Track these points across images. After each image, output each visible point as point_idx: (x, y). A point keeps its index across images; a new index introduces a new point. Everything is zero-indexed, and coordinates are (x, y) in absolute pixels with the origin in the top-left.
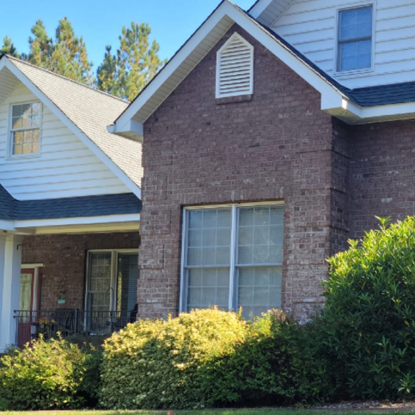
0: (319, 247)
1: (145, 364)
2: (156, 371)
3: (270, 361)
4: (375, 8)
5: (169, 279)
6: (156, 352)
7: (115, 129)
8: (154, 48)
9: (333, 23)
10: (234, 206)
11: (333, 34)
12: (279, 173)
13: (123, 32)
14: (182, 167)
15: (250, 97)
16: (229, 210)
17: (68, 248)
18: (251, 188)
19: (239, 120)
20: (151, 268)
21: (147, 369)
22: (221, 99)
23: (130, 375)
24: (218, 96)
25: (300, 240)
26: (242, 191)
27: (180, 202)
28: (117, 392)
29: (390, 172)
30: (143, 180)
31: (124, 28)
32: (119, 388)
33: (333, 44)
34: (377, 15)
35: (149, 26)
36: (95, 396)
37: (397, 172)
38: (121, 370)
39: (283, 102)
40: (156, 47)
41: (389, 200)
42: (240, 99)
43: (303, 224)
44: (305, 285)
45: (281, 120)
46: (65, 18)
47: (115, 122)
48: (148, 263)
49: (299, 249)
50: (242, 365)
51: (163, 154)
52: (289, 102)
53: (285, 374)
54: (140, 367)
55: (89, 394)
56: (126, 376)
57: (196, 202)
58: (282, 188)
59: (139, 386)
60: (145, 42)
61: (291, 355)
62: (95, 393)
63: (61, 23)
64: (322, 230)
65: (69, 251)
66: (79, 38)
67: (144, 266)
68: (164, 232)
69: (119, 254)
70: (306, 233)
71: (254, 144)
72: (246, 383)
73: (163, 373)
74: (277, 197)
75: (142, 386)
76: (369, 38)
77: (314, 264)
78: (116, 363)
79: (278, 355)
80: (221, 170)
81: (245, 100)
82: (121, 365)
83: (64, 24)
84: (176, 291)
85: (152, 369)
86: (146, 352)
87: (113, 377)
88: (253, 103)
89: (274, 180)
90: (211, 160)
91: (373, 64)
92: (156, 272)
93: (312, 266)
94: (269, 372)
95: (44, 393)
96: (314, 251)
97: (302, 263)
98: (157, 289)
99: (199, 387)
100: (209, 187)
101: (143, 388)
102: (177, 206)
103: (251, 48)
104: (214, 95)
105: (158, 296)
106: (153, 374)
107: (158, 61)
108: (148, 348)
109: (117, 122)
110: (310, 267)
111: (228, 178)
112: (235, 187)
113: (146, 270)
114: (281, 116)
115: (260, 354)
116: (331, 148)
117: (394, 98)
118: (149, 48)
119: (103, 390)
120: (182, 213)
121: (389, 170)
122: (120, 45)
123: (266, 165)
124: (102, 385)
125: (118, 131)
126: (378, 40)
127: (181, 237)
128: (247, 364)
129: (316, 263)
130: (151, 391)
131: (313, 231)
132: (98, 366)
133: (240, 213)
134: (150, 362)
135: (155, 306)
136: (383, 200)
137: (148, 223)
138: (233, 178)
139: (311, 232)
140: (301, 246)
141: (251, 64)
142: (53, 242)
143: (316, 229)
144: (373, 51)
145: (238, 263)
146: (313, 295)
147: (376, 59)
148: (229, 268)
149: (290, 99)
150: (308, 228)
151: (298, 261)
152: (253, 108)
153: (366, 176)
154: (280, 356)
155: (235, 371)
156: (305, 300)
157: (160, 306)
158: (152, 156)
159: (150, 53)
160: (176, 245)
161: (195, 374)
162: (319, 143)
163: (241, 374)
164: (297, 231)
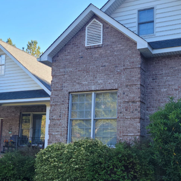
0: (135, 110)
1: (57, 165)
2: (63, 169)
3: (124, 166)
4: (155, 9)
5: (63, 124)
6: (62, 159)
7: (40, 60)
8: (38, 48)
9: (136, 16)
10: (93, 93)
11: (136, 20)
12: (115, 78)
13: (28, 43)
14: (69, 76)
15: (101, 45)
16: (91, 94)
17: (13, 112)
18: (102, 84)
19: (96, 55)
20: (55, 120)
21: (58, 167)
22: (88, 46)
23: (49, 170)
24: (86, 45)
25: (126, 107)
26: (98, 86)
27: (69, 91)
28: (43, 178)
29: (165, 78)
30: (52, 81)
31: (29, 42)
32: (44, 177)
33: (136, 24)
34: (156, 12)
35: (37, 41)
36: (32, 179)
37: (169, 78)
38: (45, 168)
39: (117, 47)
40: (39, 48)
41: (165, 90)
42: (97, 46)
43: (127, 100)
44: (128, 128)
45: (116, 55)
46: (10, 38)
47: (40, 57)
48: (54, 117)
49: (125, 111)
50: (108, 167)
51: (61, 70)
52: (120, 47)
53: (132, 173)
54: (54, 166)
55: (29, 179)
56: (48, 171)
57: (76, 91)
58: (117, 84)
59: (54, 176)
60: (35, 46)
61: (135, 163)
62: (32, 178)
63: (8, 39)
64: (136, 103)
65: (14, 113)
66: (14, 44)
67: (52, 118)
68: (61, 104)
69: (33, 114)
70: (128, 104)
71: (103, 65)
72: (111, 177)
73: (67, 170)
74: (114, 88)
75: (56, 175)
76: (153, 22)
77: (133, 118)
78: (43, 164)
79: (128, 163)
80: (88, 77)
81: (98, 47)
82: (45, 165)
83: (9, 40)
84: (66, 129)
85: (61, 168)
86: (57, 159)
87: (41, 171)
88: (102, 48)
89: (113, 81)
90: (83, 73)
91: (155, 32)
92: (57, 121)
93: (132, 119)
94: (124, 171)
95: (7, 178)
96: (132, 112)
97: (127, 117)
98: (58, 129)
99: (85, 177)
100: (82, 84)
101: (56, 177)
102: (67, 93)
103: (102, 24)
104: (85, 45)
105: (58, 131)
106: (61, 171)
107: (40, 53)
108: (58, 157)
109: (41, 57)
110: (131, 119)
111: (91, 80)
112: (94, 84)
113: (53, 120)
114: (115, 53)
115: (118, 162)
116: (140, 67)
117: (168, 45)
118: (37, 48)
119: (36, 177)
120: (69, 95)
121: (165, 77)
122: (27, 47)
123: (109, 75)
124: (35, 174)
125: (41, 61)
126: (157, 22)
127: (69, 106)
128: (112, 167)
129: (134, 118)
130: (60, 178)
131: (132, 103)
132: (33, 165)
133: (96, 96)
134: (60, 165)
135: (56, 136)
136: (162, 90)
137: (54, 100)
138: (93, 80)
139: (131, 104)
140: (126, 110)
141: (102, 31)
142: (7, 110)
143: (133, 102)
144: (155, 27)
145: (95, 117)
146: (132, 132)
147: (156, 30)
148: (91, 119)
149: (120, 46)
150: (129, 102)
151: (125, 117)
152: (102, 50)
153: (153, 79)
154: (129, 163)
155: (105, 170)
156: (128, 135)
157: (59, 136)
158: (56, 71)
159: (37, 50)
160: (67, 109)
161: (83, 171)
162: (134, 65)
163: (109, 172)
164: (124, 104)
